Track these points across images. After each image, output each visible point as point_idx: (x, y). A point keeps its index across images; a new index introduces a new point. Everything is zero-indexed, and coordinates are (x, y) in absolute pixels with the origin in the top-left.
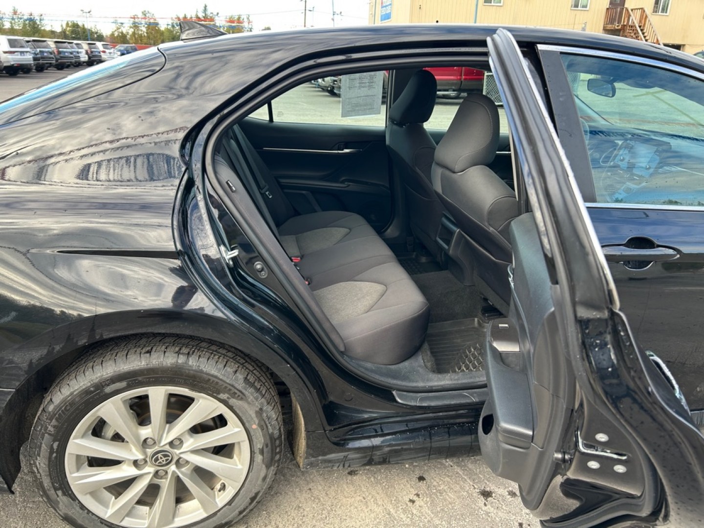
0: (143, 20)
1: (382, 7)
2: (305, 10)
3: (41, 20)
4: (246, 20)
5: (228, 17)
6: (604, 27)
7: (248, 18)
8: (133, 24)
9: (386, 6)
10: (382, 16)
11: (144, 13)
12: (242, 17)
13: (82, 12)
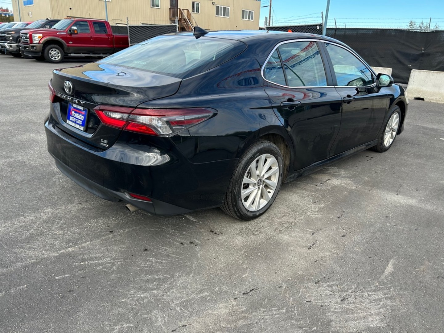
6: (170, 19)
10: (24, 3)
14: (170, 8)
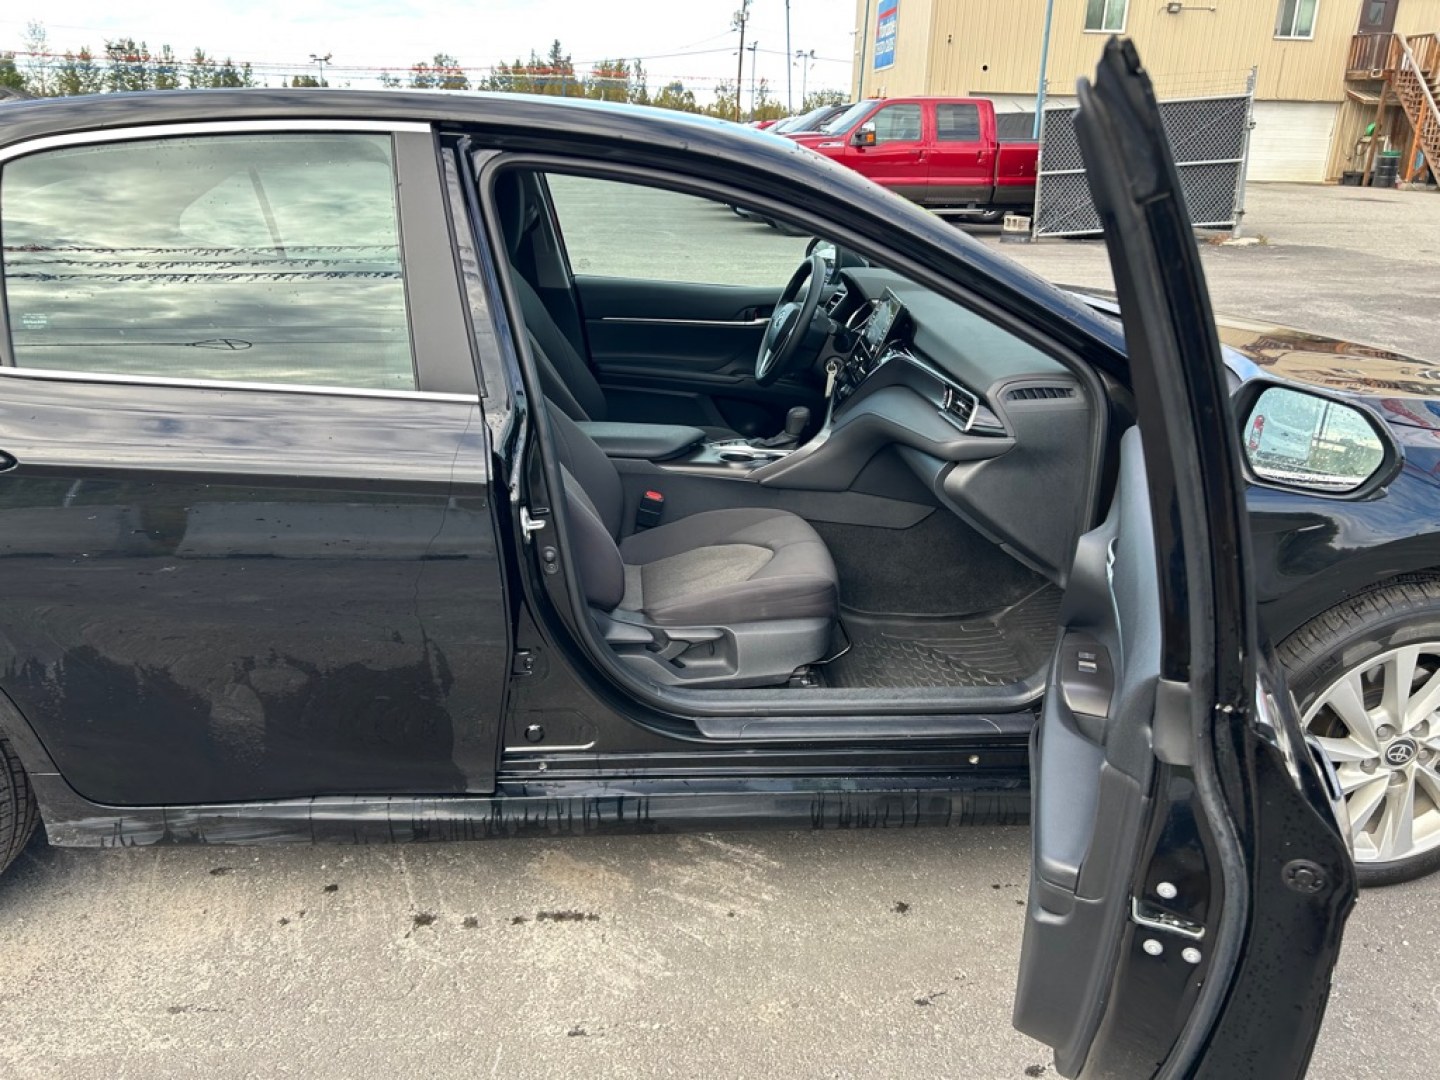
0: (436, 73)
1: (878, 41)
2: (741, 48)
3: (246, 74)
4: (633, 70)
5: (599, 65)
6: (1347, 75)
7: (638, 67)
8: (417, 80)
9: (885, 39)
10: (877, 58)
11: (439, 60)
12: (626, 63)
13: (312, 59)
14: (1354, 37)
